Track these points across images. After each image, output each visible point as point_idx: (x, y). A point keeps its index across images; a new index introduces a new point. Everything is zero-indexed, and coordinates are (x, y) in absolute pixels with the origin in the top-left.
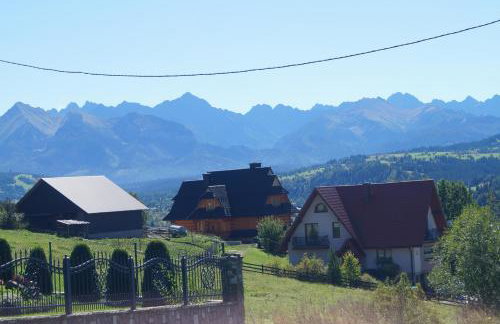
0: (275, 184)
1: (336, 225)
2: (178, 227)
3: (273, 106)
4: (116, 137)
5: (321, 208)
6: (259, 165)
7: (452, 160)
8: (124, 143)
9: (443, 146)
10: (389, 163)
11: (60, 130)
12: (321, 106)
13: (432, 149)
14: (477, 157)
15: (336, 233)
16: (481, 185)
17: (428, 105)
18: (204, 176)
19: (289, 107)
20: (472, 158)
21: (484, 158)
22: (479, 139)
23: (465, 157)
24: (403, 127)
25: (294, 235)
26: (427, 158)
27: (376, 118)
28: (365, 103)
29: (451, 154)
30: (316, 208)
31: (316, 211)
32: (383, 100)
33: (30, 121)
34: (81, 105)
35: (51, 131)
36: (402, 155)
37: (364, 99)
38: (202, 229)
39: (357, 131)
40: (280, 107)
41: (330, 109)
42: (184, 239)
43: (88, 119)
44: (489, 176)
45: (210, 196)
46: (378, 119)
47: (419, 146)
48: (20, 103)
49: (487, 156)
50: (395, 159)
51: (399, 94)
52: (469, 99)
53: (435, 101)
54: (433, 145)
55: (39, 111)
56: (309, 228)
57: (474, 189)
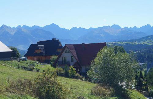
0: (60, 45)
1: (72, 57)
2: (24, 58)
3: (78, 28)
4: (32, 36)
5: (68, 51)
6: (55, 39)
7: (129, 44)
8: (34, 37)
9: (127, 40)
10: (111, 45)
11: (15, 33)
12: (92, 28)
13: (124, 41)
14: (137, 44)
15: (72, 60)
16: (137, 52)
17: (123, 28)
18: (38, 42)
19: (83, 28)
20: (135, 44)
21: (139, 44)
22: (138, 38)
23: (133, 44)
24: (116, 35)
25: (58, 61)
26: (122, 43)
27: (108, 32)
28: (105, 27)
29: (129, 43)
30: (66, 51)
31: (66, 52)
32: (110, 27)
33: (7, 30)
34: (22, 26)
35: (13, 33)
36: (115, 43)
37: (105, 26)
38: (36, 59)
39: (102, 35)
40: (80, 28)
41: (95, 29)
42: (25, 62)
43: (23, 30)
44: (140, 49)
45: (38, 48)
46: (109, 32)
47: (120, 40)
48: (4, 25)
49: (140, 43)
50: (113, 43)
51: (115, 25)
52: (135, 27)
53: (125, 27)
54: (124, 40)
55: (9, 27)
56: (64, 58)
57: (135, 53)
